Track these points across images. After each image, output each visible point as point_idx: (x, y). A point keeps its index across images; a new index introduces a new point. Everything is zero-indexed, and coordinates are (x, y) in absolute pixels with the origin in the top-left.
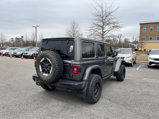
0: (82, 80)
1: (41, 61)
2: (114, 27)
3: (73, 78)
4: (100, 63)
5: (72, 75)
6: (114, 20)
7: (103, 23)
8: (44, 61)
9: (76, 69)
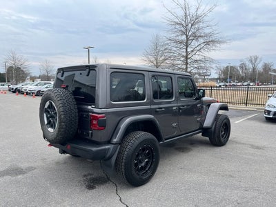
0: (109, 142)
1: (46, 107)
2: (207, 43)
3: (94, 139)
4: (156, 112)
5: (92, 133)
6: (207, 31)
7: (187, 36)
8: (49, 107)
9: (95, 122)
